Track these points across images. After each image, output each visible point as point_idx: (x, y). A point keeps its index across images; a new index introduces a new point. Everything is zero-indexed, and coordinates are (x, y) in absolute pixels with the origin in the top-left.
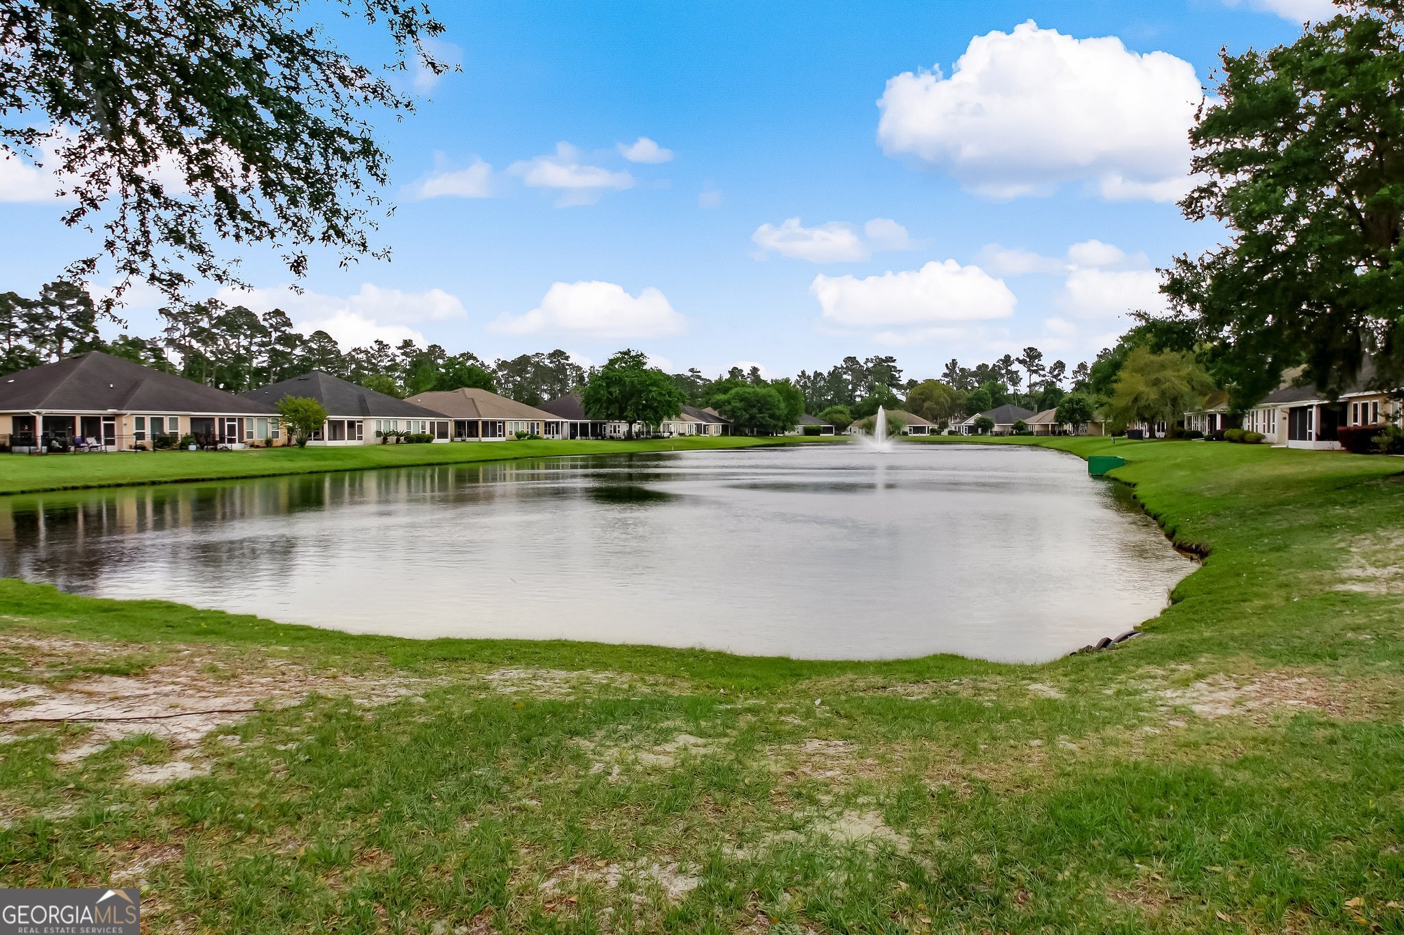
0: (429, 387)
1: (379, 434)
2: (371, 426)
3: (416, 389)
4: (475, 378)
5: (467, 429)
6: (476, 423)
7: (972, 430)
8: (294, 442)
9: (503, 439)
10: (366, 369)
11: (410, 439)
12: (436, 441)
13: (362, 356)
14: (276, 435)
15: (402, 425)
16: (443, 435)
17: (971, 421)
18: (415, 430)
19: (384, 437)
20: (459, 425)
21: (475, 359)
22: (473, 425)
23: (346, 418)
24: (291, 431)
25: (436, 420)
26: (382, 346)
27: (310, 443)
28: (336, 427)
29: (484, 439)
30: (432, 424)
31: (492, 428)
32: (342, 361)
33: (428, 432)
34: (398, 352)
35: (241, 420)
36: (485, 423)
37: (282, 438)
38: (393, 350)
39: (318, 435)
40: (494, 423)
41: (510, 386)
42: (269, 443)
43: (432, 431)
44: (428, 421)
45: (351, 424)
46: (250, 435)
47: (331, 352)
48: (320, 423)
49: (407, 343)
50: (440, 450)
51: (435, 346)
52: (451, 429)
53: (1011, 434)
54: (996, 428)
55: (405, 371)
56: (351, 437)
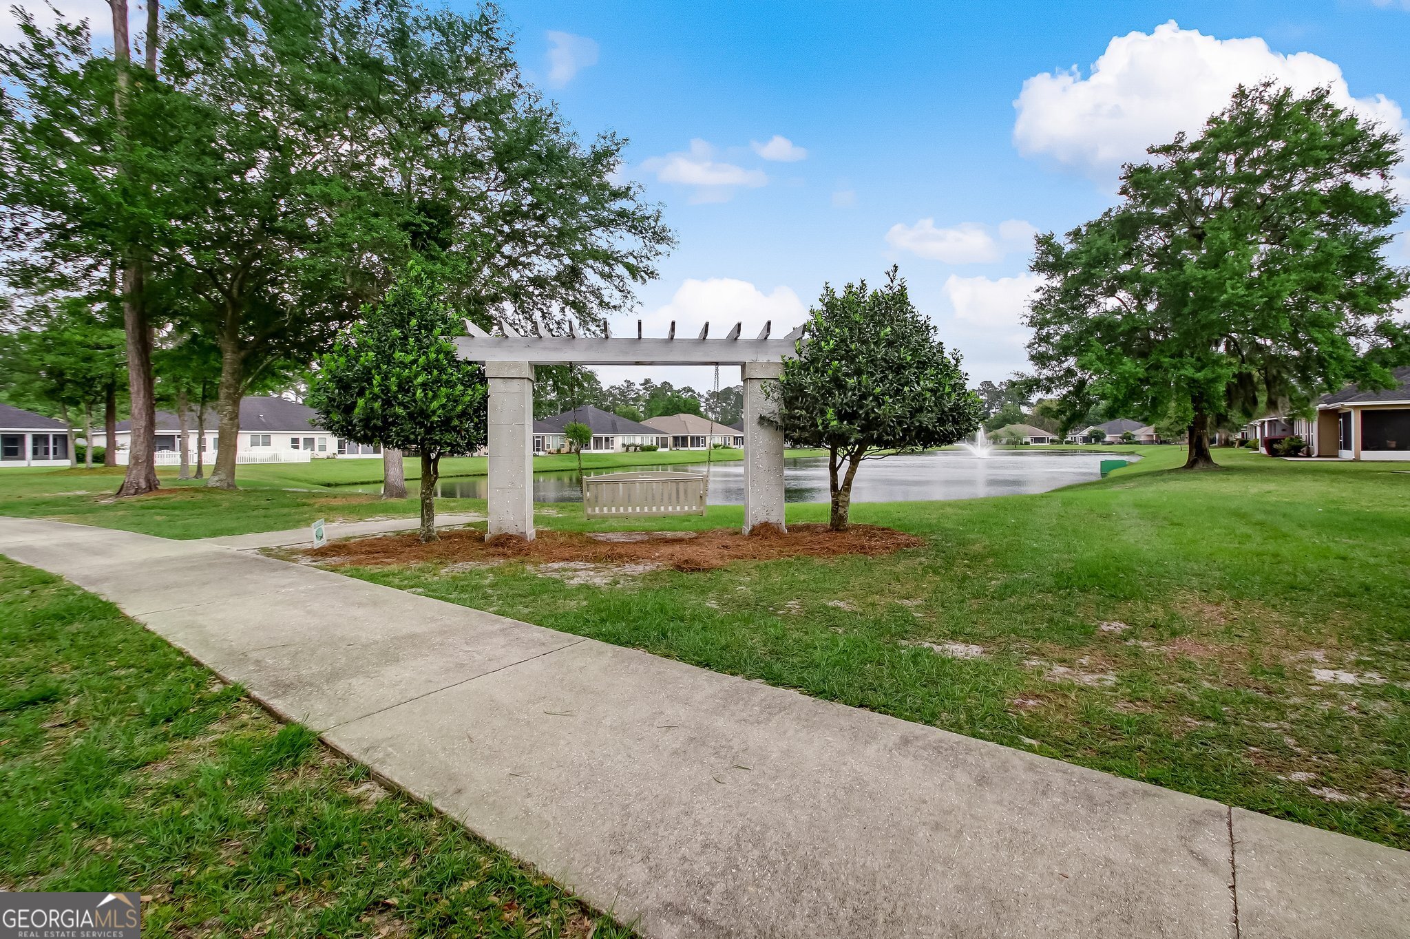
0: (659, 413)
1: (624, 445)
2: (619, 440)
3: (650, 413)
4: (688, 406)
5: (680, 441)
6: (686, 437)
7: (1086, 440)
8: (573, 450)
9: (704, 449)
10: (619, 400)
11: (643, 449)
12: (660, 450)
13: (617, 391)
14: (563, 446)
15: (638, 440)
16: (665, 446)
17: (1085, 433)
18: (647, 443)
19: (627, 447)
20: (676, 439)
21: (693, 391)
22: (684, 439)
23: (604, 436)
24: (571, 443)
25: (660, 436)
26: (630, 384)
27: (582, 451)
28: (598, 441)
29: (692, 449)
30: (657, 438)
31: (697, 441)
32: (604, 395)
33: (655, 444)
34: (641, 388)
35: (543, 437)
36: (692, 438)
37: (566, 449)
38: (637, 386)
39: (587, 446)
40: (698, 438)
41: (718, 409)
42: (559, 451)
43: (657, 444)
44: (654, 436)
45: (607, 439)
46: (548, 446)
47: (596, 389)
48: (588, 439)
49: (647, 381)
50: (662, 456)
51: (666, 383)
52: (670, 441)
53: (1120, 443)
54: (1108, 439)
55: (645, 401)
56: (607, 448)
